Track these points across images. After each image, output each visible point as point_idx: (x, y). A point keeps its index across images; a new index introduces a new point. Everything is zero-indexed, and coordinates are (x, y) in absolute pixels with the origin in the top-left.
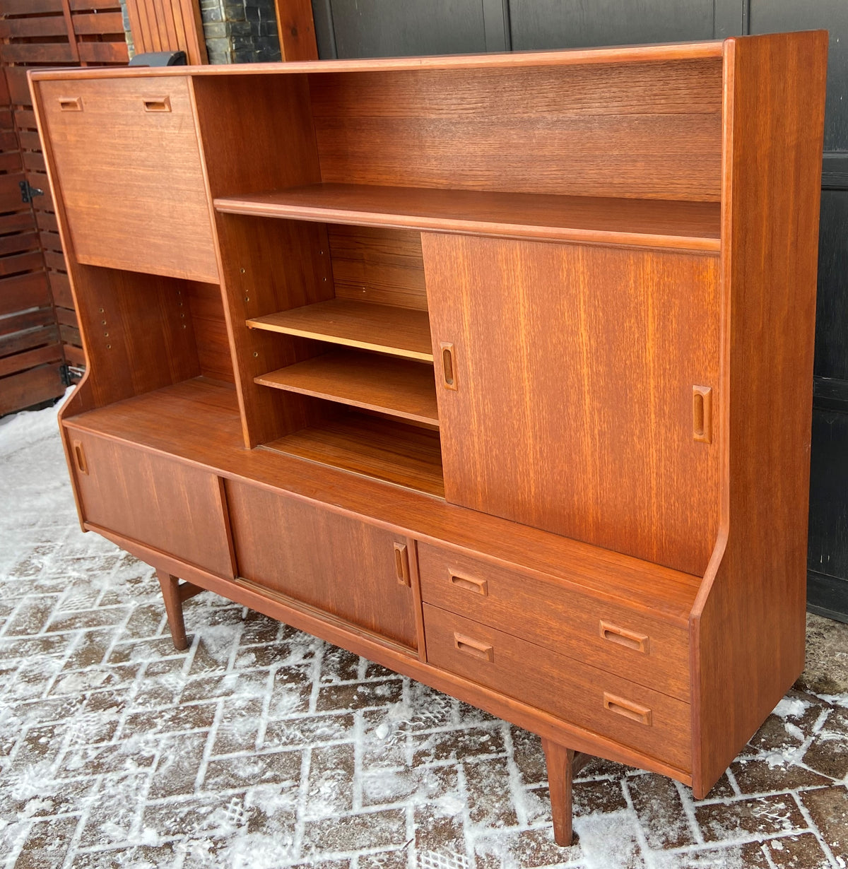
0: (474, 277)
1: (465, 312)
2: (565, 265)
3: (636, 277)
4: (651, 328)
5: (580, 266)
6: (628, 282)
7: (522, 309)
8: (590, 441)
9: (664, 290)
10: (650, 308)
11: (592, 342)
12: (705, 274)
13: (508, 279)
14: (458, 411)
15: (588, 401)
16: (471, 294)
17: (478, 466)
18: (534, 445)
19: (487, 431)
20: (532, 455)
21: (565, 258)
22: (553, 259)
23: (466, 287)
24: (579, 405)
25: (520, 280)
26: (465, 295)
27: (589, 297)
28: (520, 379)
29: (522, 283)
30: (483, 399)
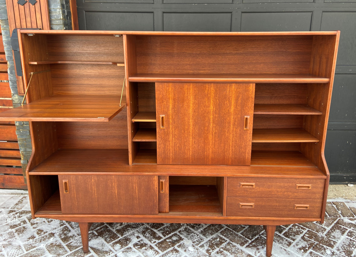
0: (175, 95)
1: (170, 105)
2: (207, 89)
3: (229, 90)
4: (233, 102)
5: (212, 89)
6: (227, 91)
7: (191, 102)
8: (211, 136)
9: (237, 93)
10: (233, 98)
11: (214, 109)
12: (249, 87)
13: (187, 94)
14: (165, 135)
15: (211, 125)
16: (173, 99)
17: (171, 151)
18: (192, 141)
19: (175, 139)
20: (191, 143)
21: (207, 87)
22: (203, 87)
23: (171, 98)
24: (208, 127)
25: (191, 94)
26: (171, 100)
27: (214, 97)
28: (189, 122)
29: (192, 95)
30: (175, 130)
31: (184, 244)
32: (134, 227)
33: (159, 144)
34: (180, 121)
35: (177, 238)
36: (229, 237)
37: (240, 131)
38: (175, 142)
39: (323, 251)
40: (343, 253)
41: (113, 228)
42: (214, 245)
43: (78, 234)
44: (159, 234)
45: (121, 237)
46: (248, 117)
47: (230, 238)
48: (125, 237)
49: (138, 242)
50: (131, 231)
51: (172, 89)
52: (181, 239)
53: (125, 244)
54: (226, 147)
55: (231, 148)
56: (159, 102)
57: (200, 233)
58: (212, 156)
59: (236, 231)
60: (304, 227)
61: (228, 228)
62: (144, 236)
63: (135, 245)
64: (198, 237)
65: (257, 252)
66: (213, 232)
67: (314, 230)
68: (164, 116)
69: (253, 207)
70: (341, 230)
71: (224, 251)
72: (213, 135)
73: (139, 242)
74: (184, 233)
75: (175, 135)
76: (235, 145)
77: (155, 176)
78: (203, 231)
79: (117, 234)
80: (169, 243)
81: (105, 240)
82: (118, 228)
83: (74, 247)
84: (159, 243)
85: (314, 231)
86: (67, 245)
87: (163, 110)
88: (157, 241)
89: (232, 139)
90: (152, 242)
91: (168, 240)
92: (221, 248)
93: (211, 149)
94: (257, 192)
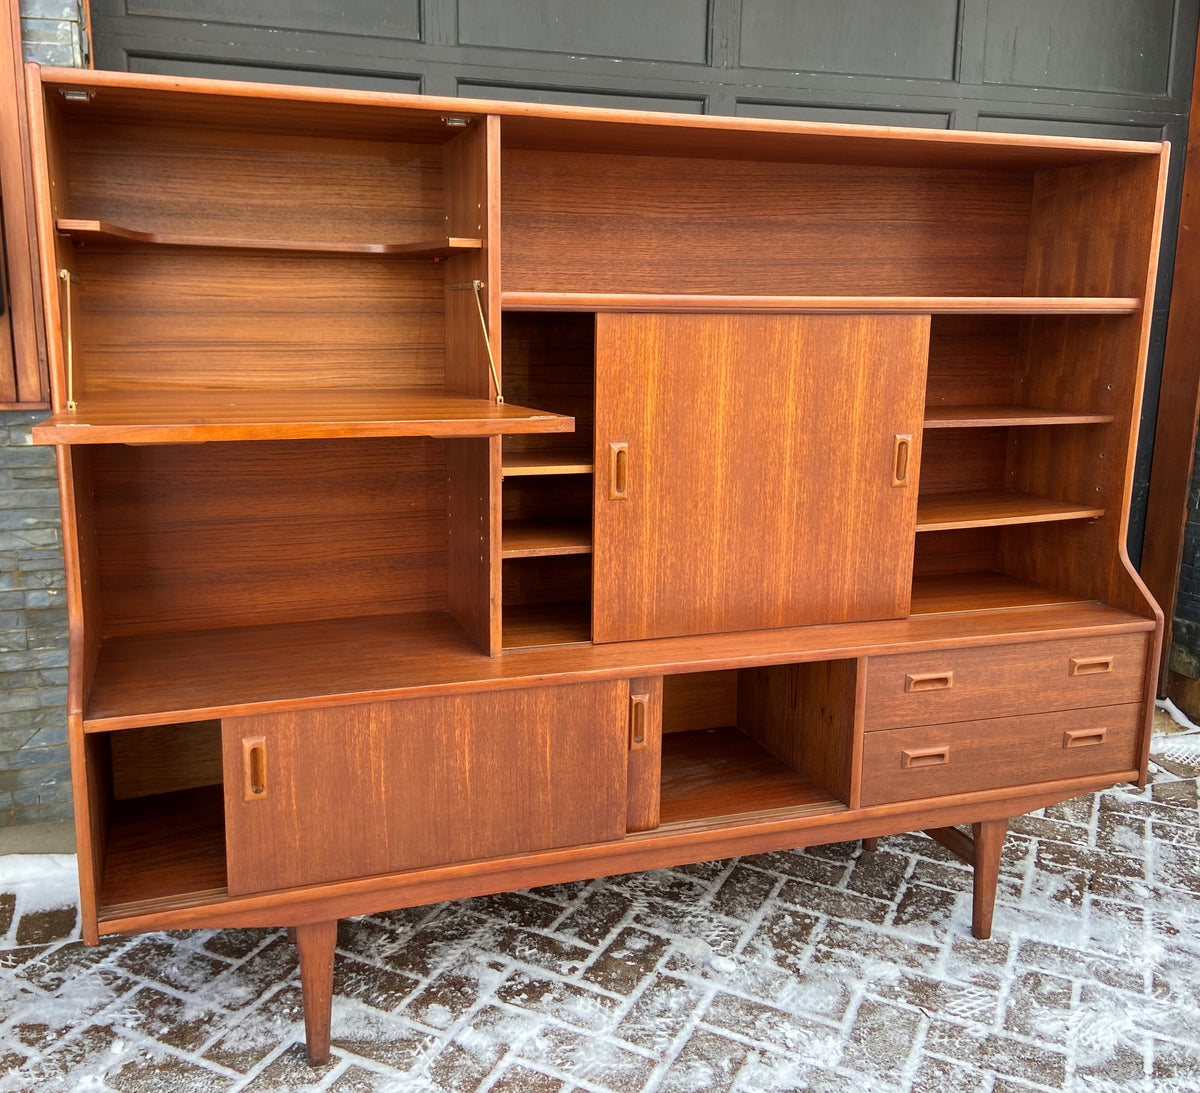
0: (666, 363)
1: (649, 402)
2: (778, 336)
3: (850, 340)
4: (860, 386)
5: (794, 335)
6: (841, 345)
7: (723, 388)
8: (786, 515)
9: (875, 350)
10: (861, 369)
11: (799, 412)
12: (913, 330)
13: (710, 357)
14: (625, 523)
15: (788, 474)
16: (659, 381)
17: (646, 585)
18: (721, 539)
19: (661, 539)
20: (717, 551)
21: (779, 329)
22: (765, 330)
23: (653, 373)
24: (778, 481)
25: (724, 357)
26: (650, 382)
27: (801, 365)
28: (711, 468)
29: (727, 360)
30: (661, 502)
31: (683, 955)
32: (453, 938)
33: (604, 561)
34: (679, 462)
35: (647, 942)
36: (818, 905)
37: (881, 490)
38: (661, 550)
39: (1124, 891)
40: (1182, 885)
41: (370, 957)
42: (786, 938)
43: (228, 1007)
44: (569, 940)
45: (425, 983)
46: (909, 439)
47: (823, 906)
48: (441, 975)
49: (508, 980)
50: (452, 951)
51: (655, 338)
52: (659, 943)
53: (459, 998)
54: (834, 557)
55: (849, 558)
56: (606, 392)
57: (711, 912)
58: (787, 593)
59: (826, 883)
60: (1022, 836)
61: (794, 878)
62: (515, 958)
63: (506, 994)
64: (715, 923)
65: (939, 932)
66: (754, 898)
67: (1055, 839)
68: (624, 445)
69: (946, 760)
70: (1130, 826)
71: (832, 950)
72: (790, 513)
73: (513, 983)
74: (657, 920)
75: (661, 520)
76: (864, 543)
77: (620, 682)
78: (719, 903)
79: (398, 971)
80: (629, 963)
81: (364, 1002)
82: (389, 952)
83: (244, 1054)
84: (589, 970)
85: (1056, 842)
86: (208, 1056)
87: (623, 423)
88: (582, 966)
89: (855, 524)
90: (565, 970)
91: (616, 955)
92: (819, 943)
93: (783, 565)
94: (958, 701)
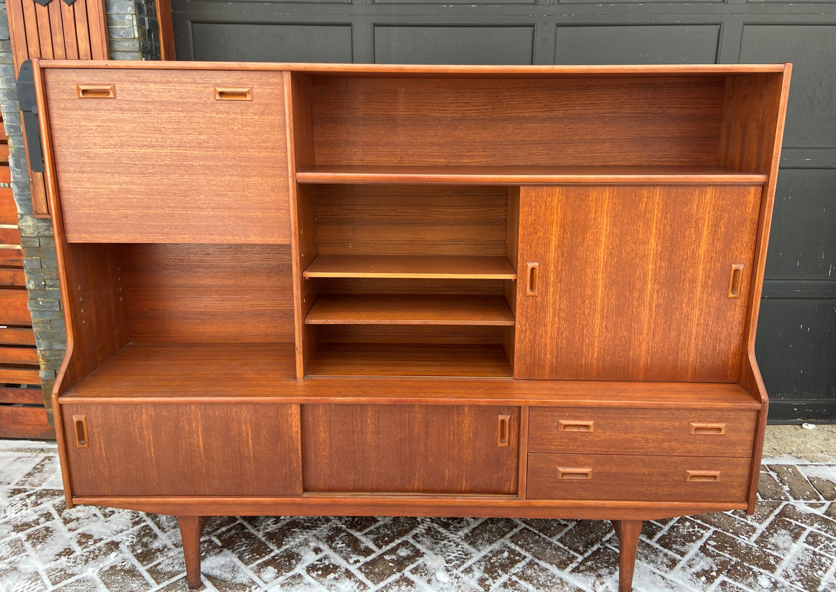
31: (425, 565)
32: (308, 528)
35: (409, 552)
36: (531, 548)
39: (751, 579)
40: (799, 584)
41: (259, 530)
42: (496, 567)
43: (175, 545)
44: (367, 542)
45: (277, 551)
47: (533, 550)
48: (286, 550)
49: (318, 561)
50: (300, 536)
52: (418, 554)
53: (286, 566)
57: (462, 540)
59: (546, 535)
60: (705, 525)
61: (528, 527)
62: (331, 548)
63: (311, 568)
64: (459, 548)
65: (598, 583)
66: (493, 536)
67: (728, 531)
69: (589, 478)
70: (791, 531)
71: (519, 581)
74: (426, 539)
78: (470, 535)
79: (267, 543)
80: (391, 564)
81: (239, 557)
82: (270, 529)
83: (165, 574)
85: (728, 534)
86: (148, 571)
88: (363, 560)
90: (351, 561)
91: (387, 557)
92: (514, 574)
94: (598, 441)
